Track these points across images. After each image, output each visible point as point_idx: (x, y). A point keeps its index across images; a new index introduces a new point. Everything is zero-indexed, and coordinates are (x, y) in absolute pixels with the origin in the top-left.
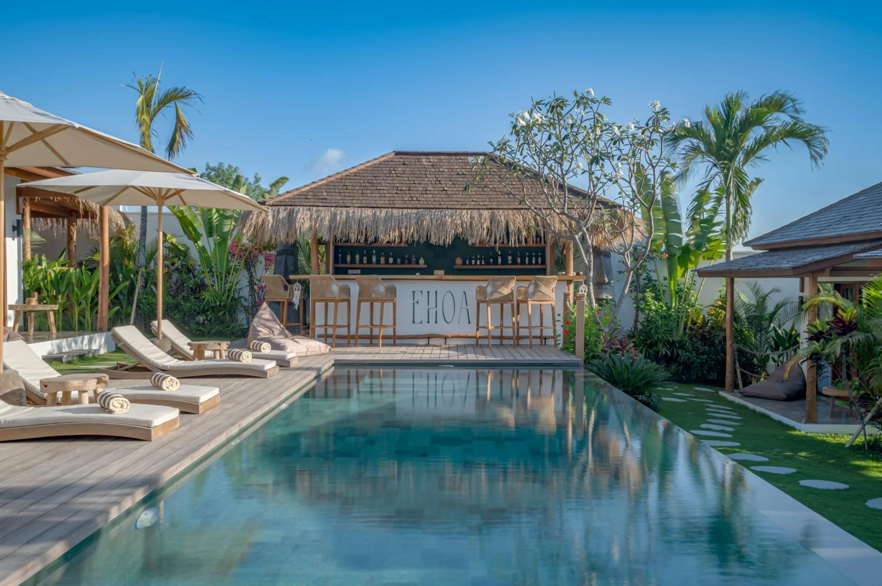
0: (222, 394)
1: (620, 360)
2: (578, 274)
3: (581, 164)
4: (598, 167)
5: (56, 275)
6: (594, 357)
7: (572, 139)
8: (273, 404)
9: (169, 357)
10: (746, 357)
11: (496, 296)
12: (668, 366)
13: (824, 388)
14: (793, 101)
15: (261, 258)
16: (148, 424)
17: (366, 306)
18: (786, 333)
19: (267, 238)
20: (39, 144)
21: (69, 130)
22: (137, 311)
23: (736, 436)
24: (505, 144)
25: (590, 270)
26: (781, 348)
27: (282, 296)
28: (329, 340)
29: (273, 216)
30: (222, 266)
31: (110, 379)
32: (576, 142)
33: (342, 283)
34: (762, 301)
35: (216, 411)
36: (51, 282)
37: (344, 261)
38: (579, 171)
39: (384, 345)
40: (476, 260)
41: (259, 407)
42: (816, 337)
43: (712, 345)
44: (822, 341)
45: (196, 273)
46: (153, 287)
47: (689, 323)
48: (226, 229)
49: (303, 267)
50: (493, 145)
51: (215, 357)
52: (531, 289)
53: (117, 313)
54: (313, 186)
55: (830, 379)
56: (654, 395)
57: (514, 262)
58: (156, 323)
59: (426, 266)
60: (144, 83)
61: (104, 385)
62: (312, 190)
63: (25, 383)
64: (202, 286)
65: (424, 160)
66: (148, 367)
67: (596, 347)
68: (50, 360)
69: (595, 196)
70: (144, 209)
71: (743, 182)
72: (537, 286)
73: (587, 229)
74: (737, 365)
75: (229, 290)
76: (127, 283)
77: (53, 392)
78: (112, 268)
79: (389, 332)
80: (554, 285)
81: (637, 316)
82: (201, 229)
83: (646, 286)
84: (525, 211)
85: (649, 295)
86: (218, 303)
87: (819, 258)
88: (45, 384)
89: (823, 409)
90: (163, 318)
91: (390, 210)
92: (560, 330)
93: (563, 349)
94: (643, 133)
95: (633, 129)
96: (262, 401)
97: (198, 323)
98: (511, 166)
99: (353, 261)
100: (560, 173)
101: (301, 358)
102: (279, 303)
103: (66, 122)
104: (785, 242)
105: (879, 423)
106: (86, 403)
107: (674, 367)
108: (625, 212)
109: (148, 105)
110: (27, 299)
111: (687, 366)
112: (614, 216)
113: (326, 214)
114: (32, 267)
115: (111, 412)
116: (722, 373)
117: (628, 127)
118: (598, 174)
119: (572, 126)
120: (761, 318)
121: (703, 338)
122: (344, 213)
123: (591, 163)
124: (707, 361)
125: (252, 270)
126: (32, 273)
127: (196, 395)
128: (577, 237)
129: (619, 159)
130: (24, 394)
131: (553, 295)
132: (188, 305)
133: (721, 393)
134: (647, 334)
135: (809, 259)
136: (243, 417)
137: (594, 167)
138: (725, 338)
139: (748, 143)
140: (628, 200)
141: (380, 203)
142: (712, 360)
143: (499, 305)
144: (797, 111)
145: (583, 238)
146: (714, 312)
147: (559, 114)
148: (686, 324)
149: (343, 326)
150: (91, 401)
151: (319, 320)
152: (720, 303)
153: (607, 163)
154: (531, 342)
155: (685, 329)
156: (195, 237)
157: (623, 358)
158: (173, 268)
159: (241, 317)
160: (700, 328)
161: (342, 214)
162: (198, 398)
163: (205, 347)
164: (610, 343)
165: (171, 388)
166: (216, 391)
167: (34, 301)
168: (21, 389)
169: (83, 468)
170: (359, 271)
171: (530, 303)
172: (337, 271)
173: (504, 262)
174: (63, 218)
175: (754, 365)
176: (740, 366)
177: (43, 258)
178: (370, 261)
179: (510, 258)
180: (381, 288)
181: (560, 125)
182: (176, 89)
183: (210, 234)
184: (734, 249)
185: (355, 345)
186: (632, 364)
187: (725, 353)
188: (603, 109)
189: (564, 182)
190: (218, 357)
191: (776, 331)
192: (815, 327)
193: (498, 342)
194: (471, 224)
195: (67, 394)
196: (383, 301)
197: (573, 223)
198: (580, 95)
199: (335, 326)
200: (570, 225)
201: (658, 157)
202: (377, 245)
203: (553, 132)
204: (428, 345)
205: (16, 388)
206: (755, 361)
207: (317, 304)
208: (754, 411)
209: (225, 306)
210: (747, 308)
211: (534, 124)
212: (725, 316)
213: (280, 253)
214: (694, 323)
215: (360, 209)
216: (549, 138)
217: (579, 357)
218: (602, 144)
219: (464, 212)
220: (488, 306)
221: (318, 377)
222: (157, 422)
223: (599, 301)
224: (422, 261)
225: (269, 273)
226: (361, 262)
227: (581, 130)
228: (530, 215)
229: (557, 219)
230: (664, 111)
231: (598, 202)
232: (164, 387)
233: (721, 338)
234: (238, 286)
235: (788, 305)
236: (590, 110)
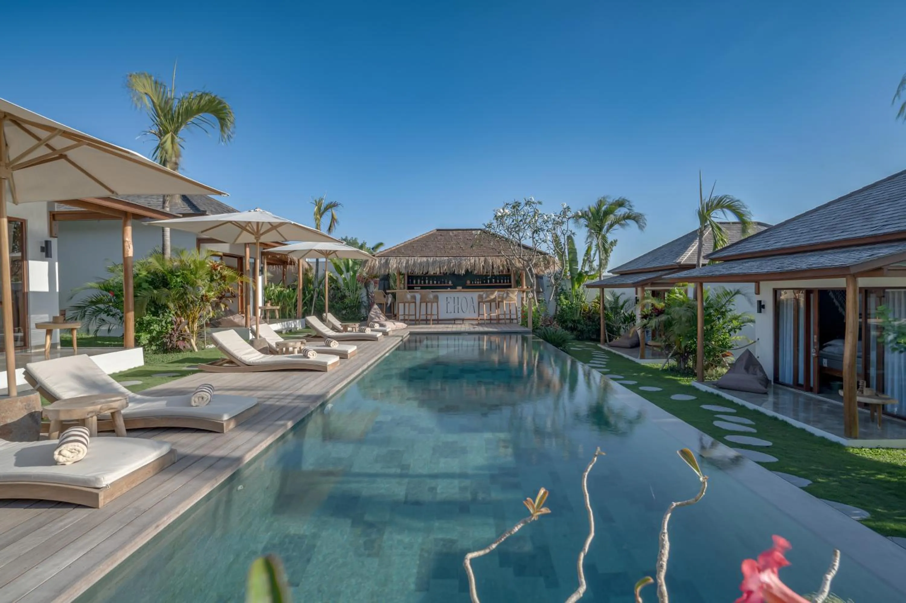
0: (358, 348)
1: (550, 330)
2: (528, 288)
3: (528, 234)
4: (537, 235)
5: (278, 292)
6: (537, 328)
7: (524, 221)
8: (383, 353)
9: (331, 331)
10: (610, 327)
11: (488, 299)
12: (572, 332)
13: (649, 341)
14: (628, 201)
15: (372, 282)
16: (326, 363)
17: (424, 305)
18: (629, 315)
19: (375, 272)
20: (274, 231)
21: (287, 224)
22: (314, 309)
23: (607, 366)
24: (491, 224)
25: (534, 285)
26: (627, 322)
27: (383, 301)
28: (406, 322)
29: (379, 262)
30: (354, 287)
31: (307, 341)
32: (526, 223)
33: (412, 294)
34: (617, 299)
35: (356, 357)
36: (276, 296)
37: (412, 283)
38: (528, 237)
39: (433, 324)
40: (477, 281)
41: (376, 355)
42: (645, 317)
43: (593, 321)
44: (648, 319)
45: (341, 290)
46: (321, 297)
47: (582, 311)
48: (356, 269)
49: (392, 286)
50: (485, 225)
51: (353, 331)
52: (505, 295)
53: (306, 310)
54: (398, 247)
55: (651, 338)
56: (567, 347)
57: (496, 282)
58: (325, 314)
59: (452, 285)
60: (318, 201)
61: (303, 345)
62: (397, 249)
63: (269, 344)
64: (344, 297)
65: (451, 233)
66: (322, 336)
67: (538, 323)
68: (279, 332)
69: (535, 249)
70: (317, 260)
71: (606, 242)
72: (508, 294)
73: (532, 265)
74: (606, 331)
75: (357, 298)
76: (310, 296)
77: (281, 348)
78: (303, 289)
79: (435, 317)
80: (516, 293)
81: (557, 307)
82: (344, 269)
83: (561, 293)
84: (501, 257)
85: (562, 297)
86: (352, 304)
87: (645, 278)
88: (278, 344)
89: (648, 352)
90: (328, 312)
91: (435, 258)
92: (520, 315)
93: (522, 325)
94: (558, 218)
95: (553, 217)
96: (377, 352)
97: (343, 314)
98: (494, 235)
99: (417, 283)
100: (518, 238)
101: (393, 331)
102: (381, 304)
103: (288, 221)
104: (628, 271)
105: (675, 358)
106: (296, 353)
107: (575, 333)
108: (550, 257)
109: (319, 212)
110: (266, 304)
111: (582, 332)
112: (545, 258)
113: (404, 260)
114: (268, 289)
115: (308, 358)
116: (599, 335)
117: (551, 216)
118: (537, 238)
119: (524, 215)
120: (617, 308)
121: (589, 318)
122: (413, 260)
123: (533, 233)
124: (591, 330)
125: (368, 288)
126: (268, 292)
127: (347, 349)
128: (527, 269)
129: (547, 231)
130: (268, 349)
131: (516, 298)
132: (338, 305)
133: (599, 345)
134: (562, 316)
135: (640, 279)
136: (369, 360)
137: (535, 235)
138: (600, 318)
139: (608, 222)
140: (552, 251)
141: (430, 254)
142: (594, 329)
143: (489, 304)
144: (631, 206)
145: (530, 269)
146: (594, 305)
147: (517, 210)
148: (581, 311)
149: (413, 315)
150: (299, 352)
151: (401, 312)
152: (597, 300)
153: (541, 233)
154: (505, 322)
155: (580, 314)
156: (341, 273)
157: (551, 329)
158: (331, 288)
159: (363, 311)
160: (588, 313)
161: (411, 261)
162: (347, 351)
163: (348, 326)
164: (545, 321)
165: (334, 346)
166: (355, 348)
167: (269, 305)
168: (267, 347)
169: (297, 385)
170: (420, 288)
171: (505, 302)
172: (410, 288)
173: (491, 282)
174: (281, 265)
175: (614, 331)
176: (607, 331)
177: (273, 284)
178: (425, 283)
179: (493, 280)
180: (431, 296)
181: (517, 214)
182: (332, 203)
183: (348, 271)
184: (604, 274)
185: (419, 324)
186: (556, 332)
187: (600, 325)
188: (538, 207)
189: (520, 242)
190: (354, 331)
191: (624, 314)
192: (644, 312)
193: (489, 322)
194: (475, 264)
195: (287, 349)
196: (432, 303)
197: (525, 262)
198: (527, 200)
199: (409, 315)
200: (524, 263)
201: (566, 229)
202: (427, 275)
203: (514, 218)
204: (454, 324)
205: (265, 346)
206: (614, 329)
207: (400, 304)
208: (615, 354)
209: (355, 306)
210: (610, 302)
211: (505, 215)
212: (600, 307)
213: (381, 280)
214: (584, 311)
215: (420, 258)
216: (513, 221)
217: (530, 328)
218: (538, 224)
219: (472, 258)
220: (484, 304)
221: (402, 340)
222: (330, 363)
223: (538, 301)
224: (450, 282)
225: (376, 290)
226: (421, 283)
227: (528, 217)
228: (503, 259)
229: (517, 261)
230: (568, 208)
231: (537, 252)
232: (331, 346)
233: (597, 318)
234: (361, 296)
235: (630, 301)
236: (532, 207)
